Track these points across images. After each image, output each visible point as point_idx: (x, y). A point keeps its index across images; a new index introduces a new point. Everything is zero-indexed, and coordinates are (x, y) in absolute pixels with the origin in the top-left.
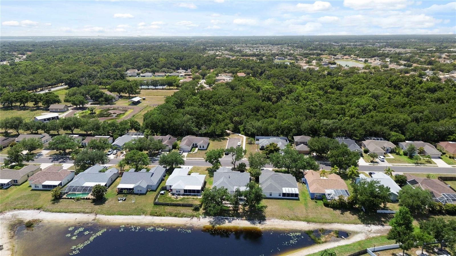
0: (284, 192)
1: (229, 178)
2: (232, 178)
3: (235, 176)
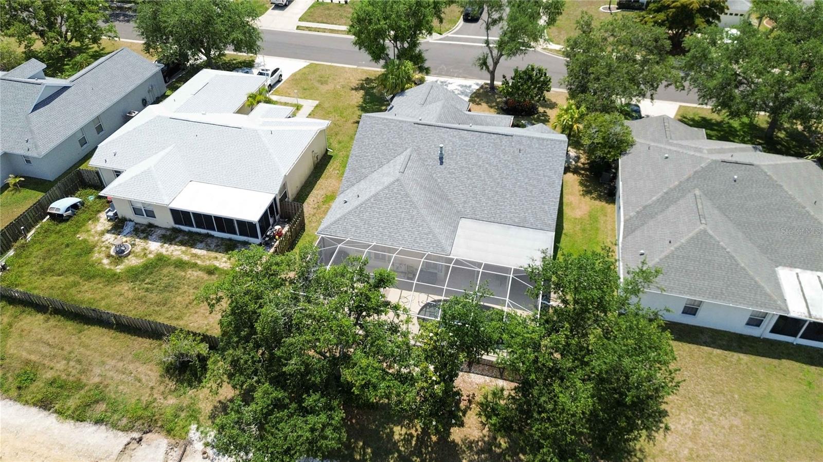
0: (796, 310)
1: (442, 163)
2: (456, 163)
3: (478, 155)
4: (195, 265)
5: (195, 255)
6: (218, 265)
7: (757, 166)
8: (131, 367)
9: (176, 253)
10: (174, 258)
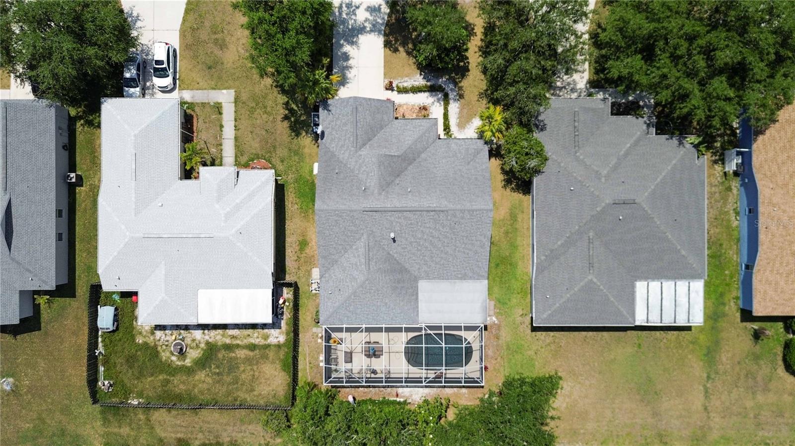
0: (640, 319)
1: (394, 242)
2: (407, 240)
3: (422, 231)
4: (238, 346)
5: (233, 337)
6: (253, 341)
7: (638, 203)
8: (243, 428)
9: (219, 337)
10: (220, 343)
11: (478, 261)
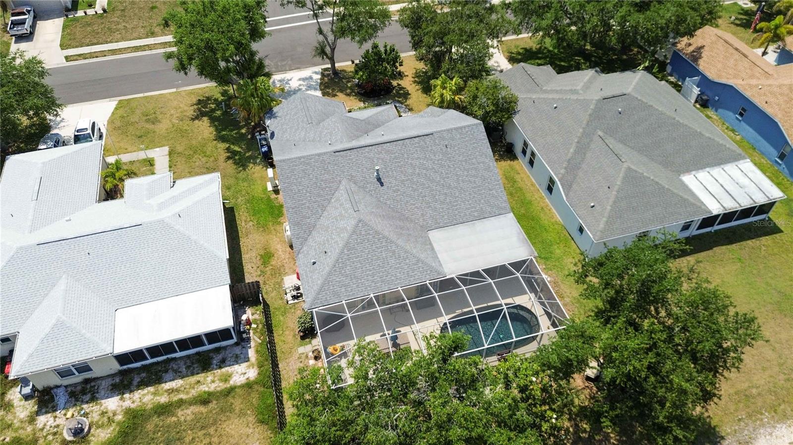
0: (714, 208)
1: (382, 184)
2: (396, 179)
3: (411, 164)
4: (181, 403)
6: (207, 389)
7: (629, 94)
9: (146, 399)
10: (150, 406)
11: (491, 190)
